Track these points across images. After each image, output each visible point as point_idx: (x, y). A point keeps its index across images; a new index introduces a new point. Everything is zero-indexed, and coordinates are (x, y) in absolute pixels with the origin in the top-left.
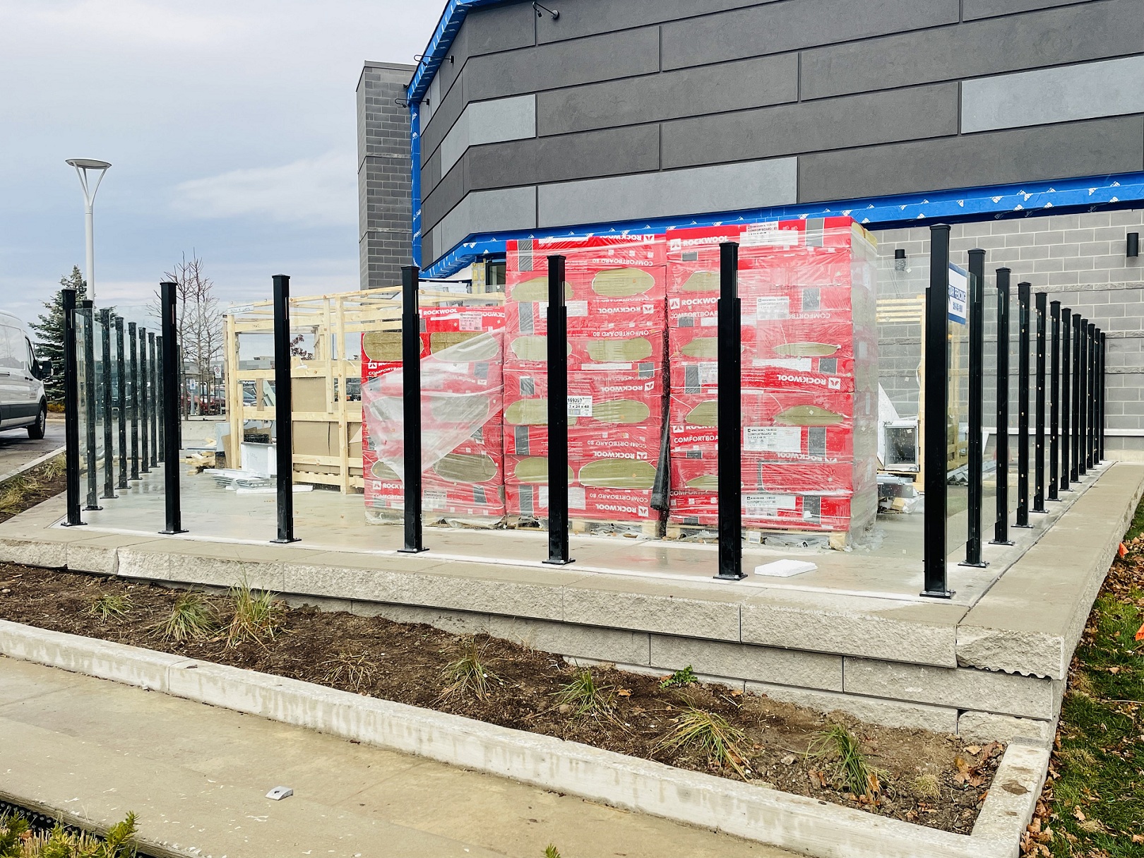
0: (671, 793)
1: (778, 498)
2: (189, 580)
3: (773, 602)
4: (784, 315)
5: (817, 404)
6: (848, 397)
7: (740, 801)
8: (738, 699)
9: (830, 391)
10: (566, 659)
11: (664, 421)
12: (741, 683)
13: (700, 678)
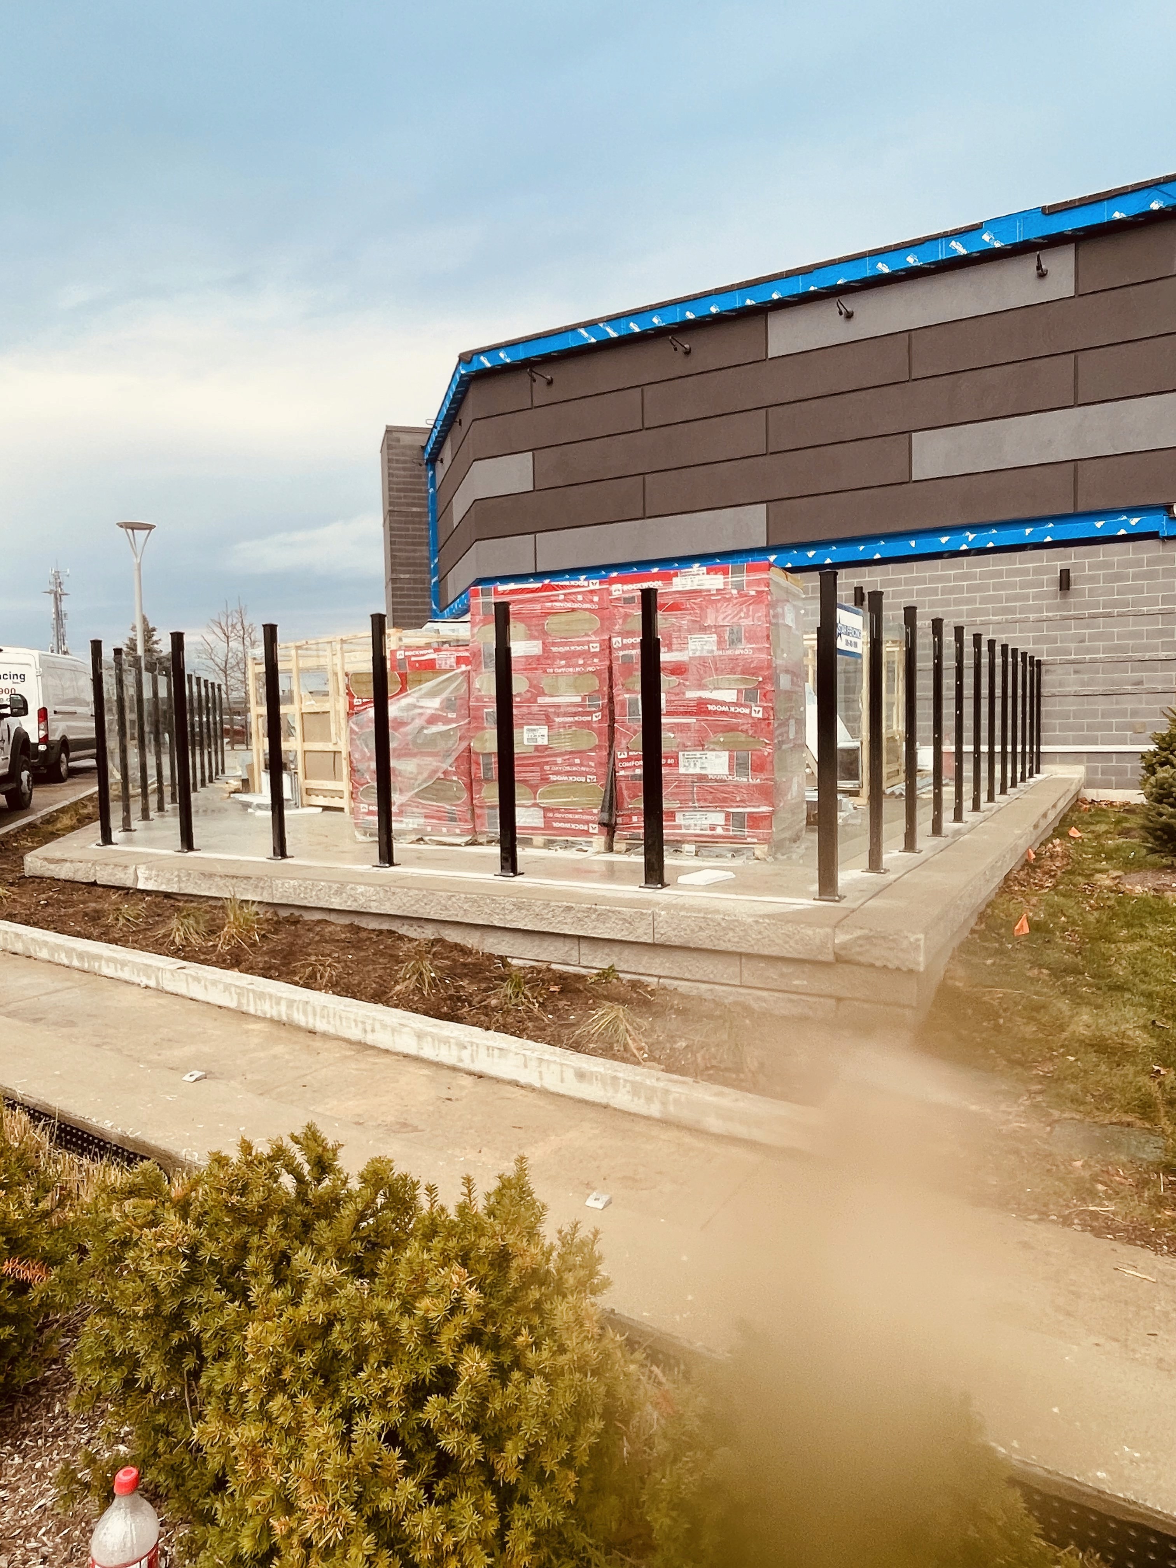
0: (569, 1074)
1: (709, 815)
2: (195, 892)
3: (683, 908)
4: (712, 651)
5: (742, 731)
6: (769, 724)
7: (626, 1081)
8: (652, 993)
9: (753, 718)
10: (509, 960)
11: (611, 747)
12: (656, 979)
13: (621, 975)
